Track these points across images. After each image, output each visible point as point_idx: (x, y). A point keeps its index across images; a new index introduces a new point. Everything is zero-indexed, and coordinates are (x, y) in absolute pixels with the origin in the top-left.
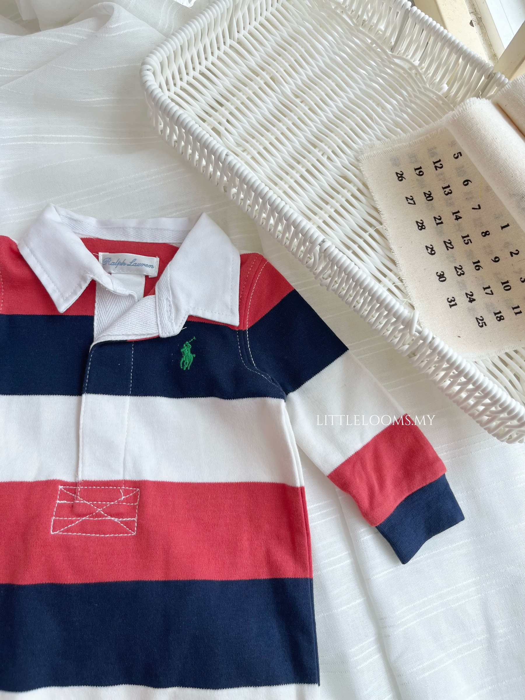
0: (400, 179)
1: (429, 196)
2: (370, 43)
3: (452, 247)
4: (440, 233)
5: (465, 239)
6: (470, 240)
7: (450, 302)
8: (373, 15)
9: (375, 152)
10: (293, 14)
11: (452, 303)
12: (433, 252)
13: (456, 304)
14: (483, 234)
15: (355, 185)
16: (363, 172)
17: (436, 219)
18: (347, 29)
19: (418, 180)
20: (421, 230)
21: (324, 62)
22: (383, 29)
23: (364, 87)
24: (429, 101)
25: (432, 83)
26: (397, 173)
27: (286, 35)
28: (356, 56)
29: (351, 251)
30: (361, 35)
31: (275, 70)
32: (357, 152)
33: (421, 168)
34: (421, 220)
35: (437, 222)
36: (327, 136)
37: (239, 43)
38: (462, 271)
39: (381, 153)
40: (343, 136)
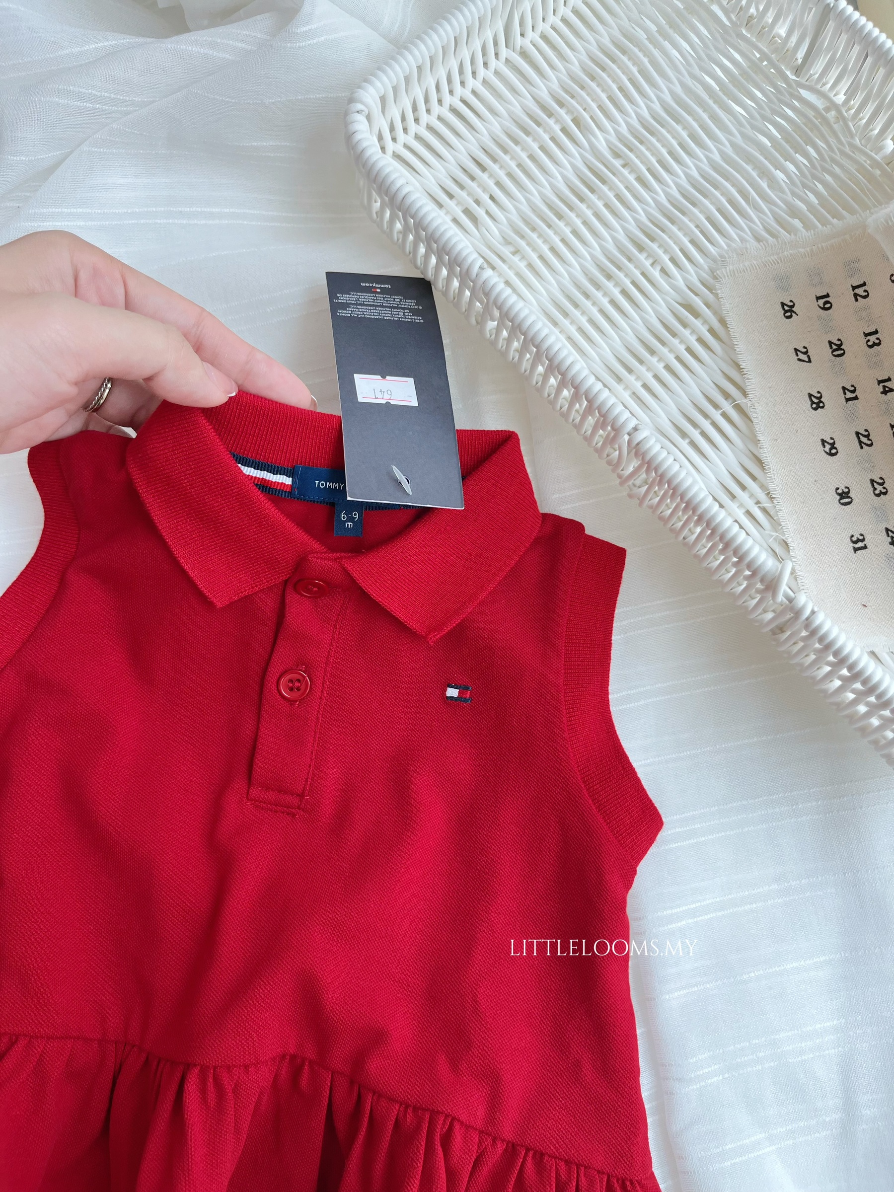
0: (788, 314)
1: (837, 349)
2: (759, 59)
3: (869, 442)
4: (852, 416)
7: (856, 543)
8: (766, 9)
9: (747, 264)
11: (859, 544)
12: (834, 451)
13: (865, 547)
15: (705, 322)
16: (722, 300)
17: (846, 391)
18: (719, 32)
19: (819, 318)
20: (815, 409)
21: (672, 93)
22: (784, 35)
23: (739, 140)
25: (865, 137)
26: (783, 304)
27: (606, 41)
28: (732, 82)
29: (687, 441)
30: (743, 45)
31: (581, 105)
32: (715, 261)
33: (828, 296)
34: (819, 392)
35: (847, 397)
36: (663, 231)
37: (524, 54)
38: (884, 488)
39: (757, 267)
40: (693, 232)
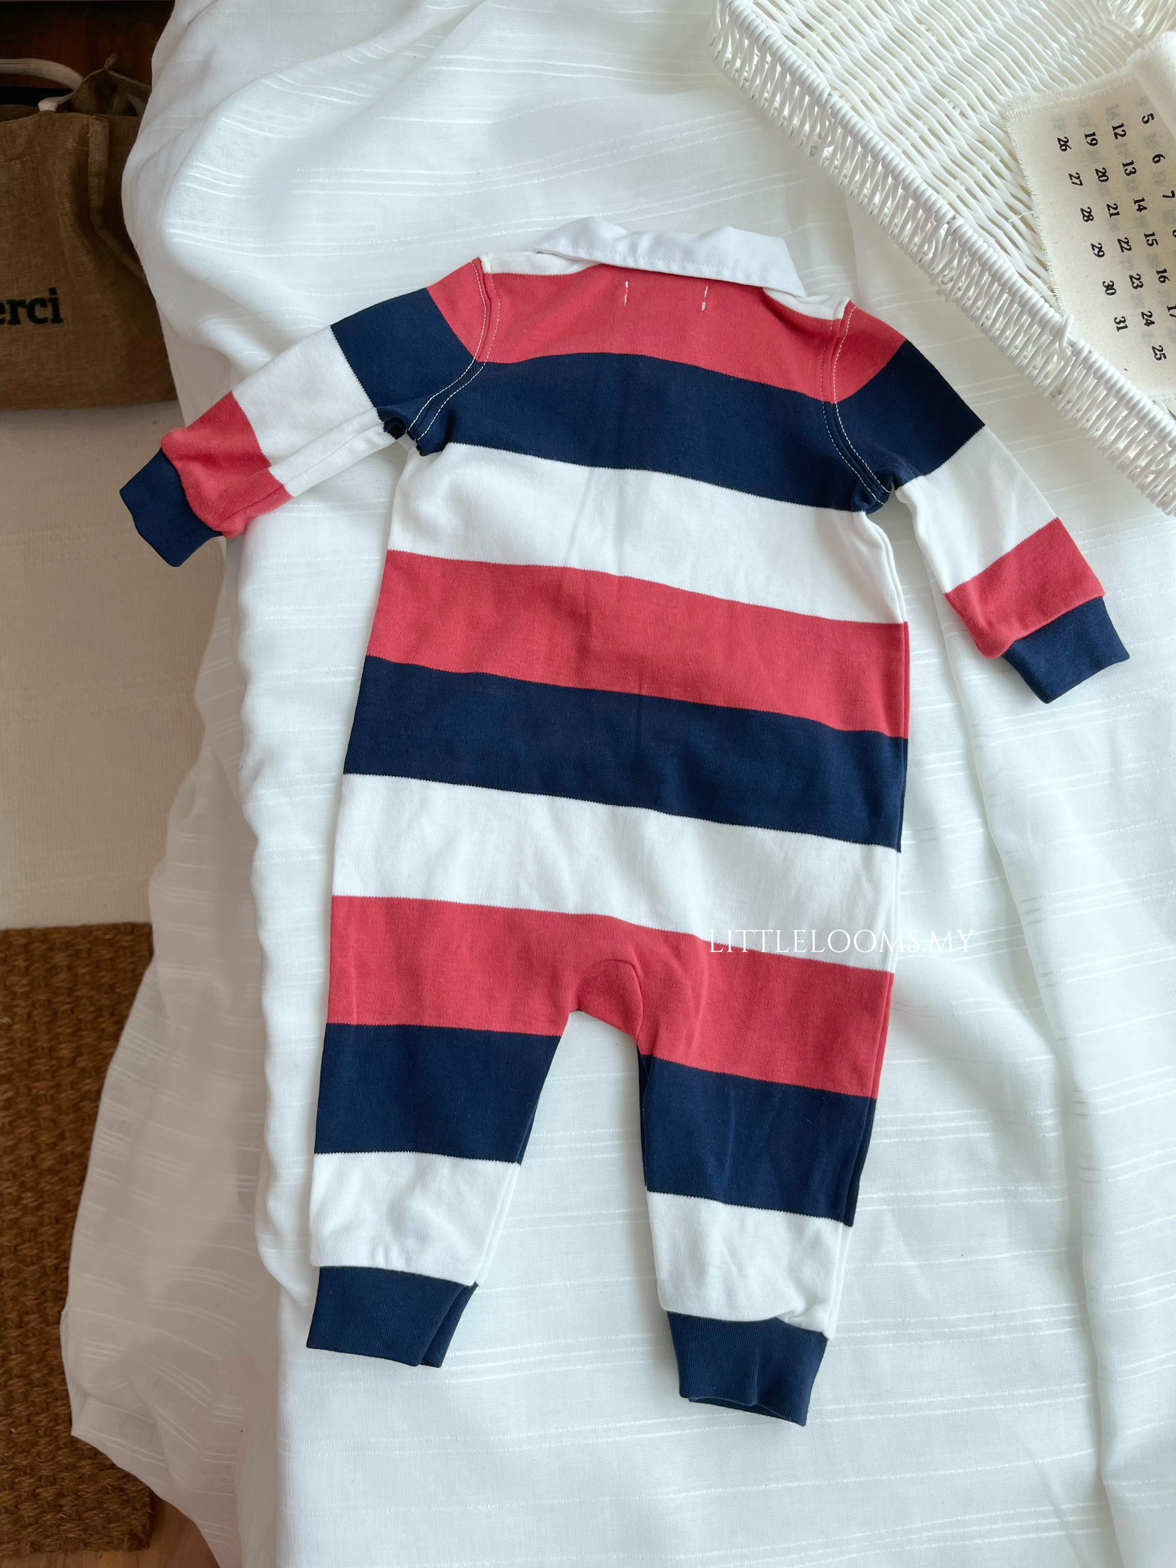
0: (1064, 148)
1: (1103, 175)
3: (1129, 247)
4: (1115, 228)
5: (1148, 238)
6: (1155, 240)
7: (1118, 323)
9: (1029, 108)
11: (1121, 324)
12: (1101, 253)
13: (1126, 327)
14: (1175, 233)
15: (997, 154)
16: (1011, 136)
17: (1110, 208)
19: (1088, 151)
20: (1087, 221)
24: (1114, 41)
26: (1059, 140)
32: (1003, 107)
33: (1094, 134)
34: (1089, 208)
35: (1111, 212)
36: (962, 82)
38: (1140, 282)
39: (1038, 111)
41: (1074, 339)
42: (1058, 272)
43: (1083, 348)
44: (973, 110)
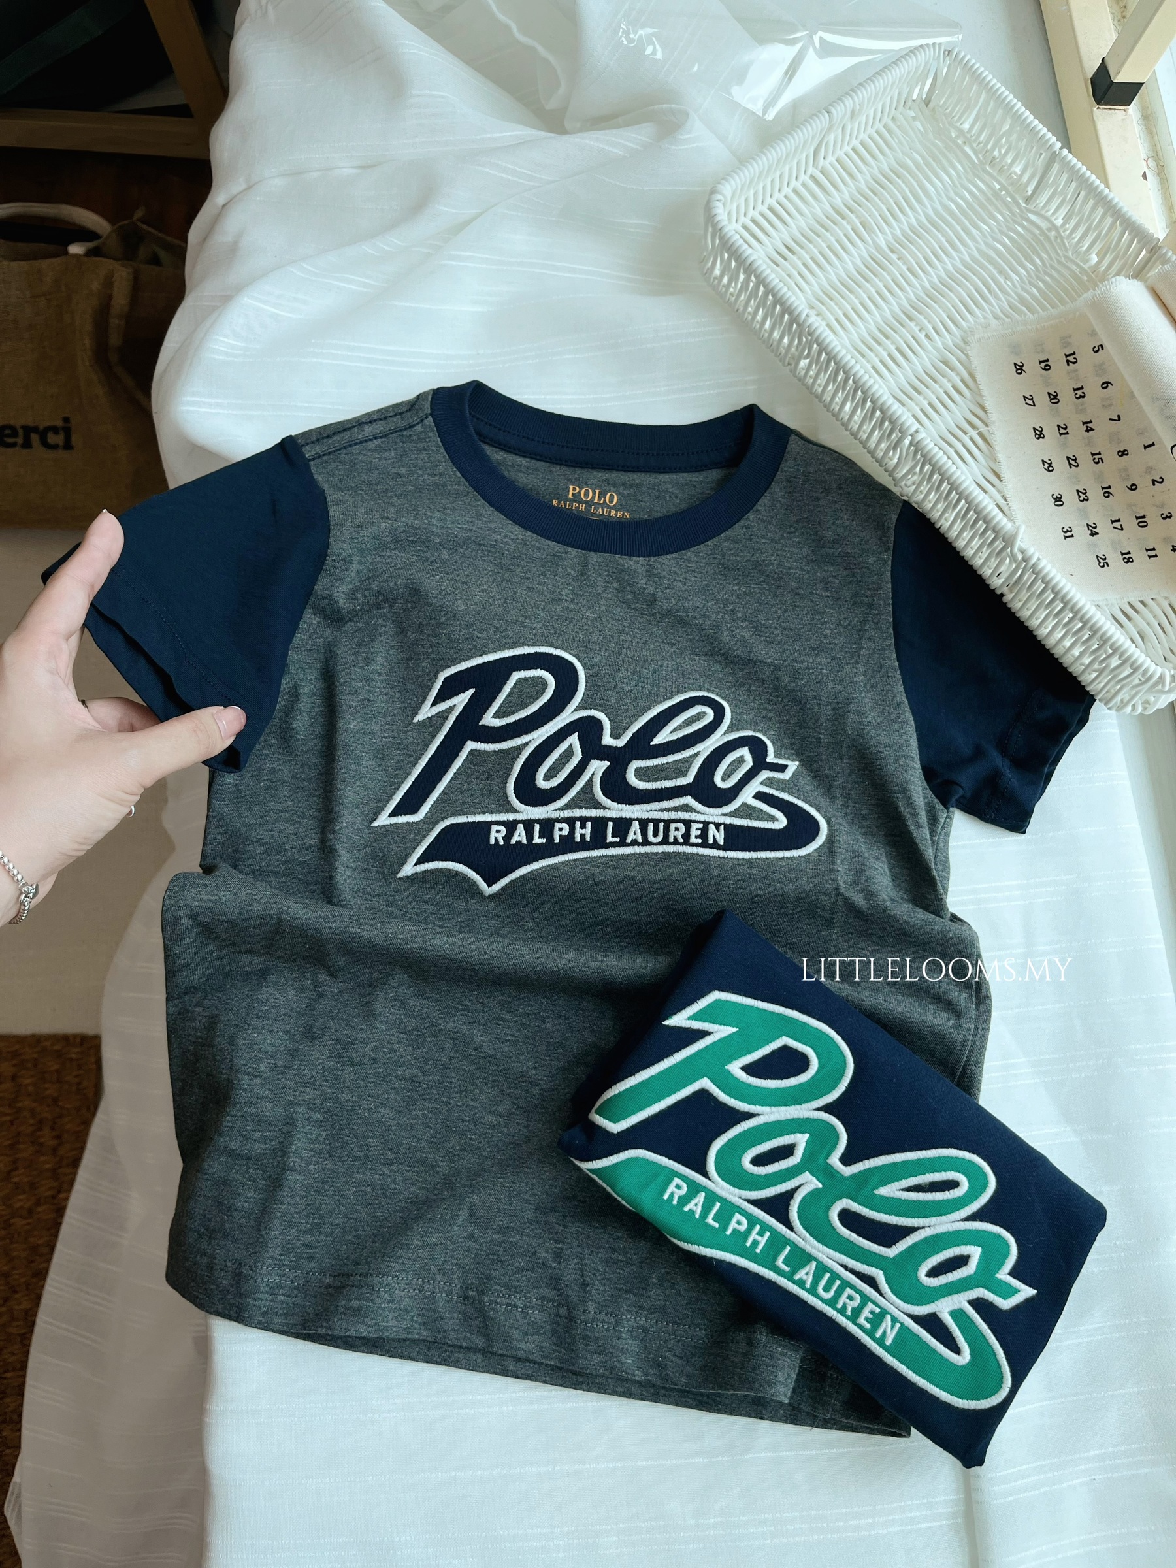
0: (1019, 371)
1: (1054, 398)
3: (1076, 464)
4: (1064, 446)
5: (1094, 457)
6: (1101, 459)
8: (1007, 153)
9: (988, 335)
10: (899, 139)
12: (1051, 469)
13: (1072, 536)
14: (1120, 454)
15: (958, 374)
16: (972, 358)
17: (1060, 428)
19: (1041, 376)
20: (1038, 438)
22: (1019, 173)
24: (1070, 275)
25: (1076, 252)
26: (1015, 364)
27: (885, 167)
28: (978, 205)
31: (867, 212)
32: (965, 331)
33: (1048, 360)
34: (1041, 427)
35: (1061, 432)
36: (928, 307)
37: (823, 172)
38: (1086, 496)
39: (997, 337)
41: (1024, 546)
42: (1010, 483)
43: (1033, 554)
44: (937, 332)
